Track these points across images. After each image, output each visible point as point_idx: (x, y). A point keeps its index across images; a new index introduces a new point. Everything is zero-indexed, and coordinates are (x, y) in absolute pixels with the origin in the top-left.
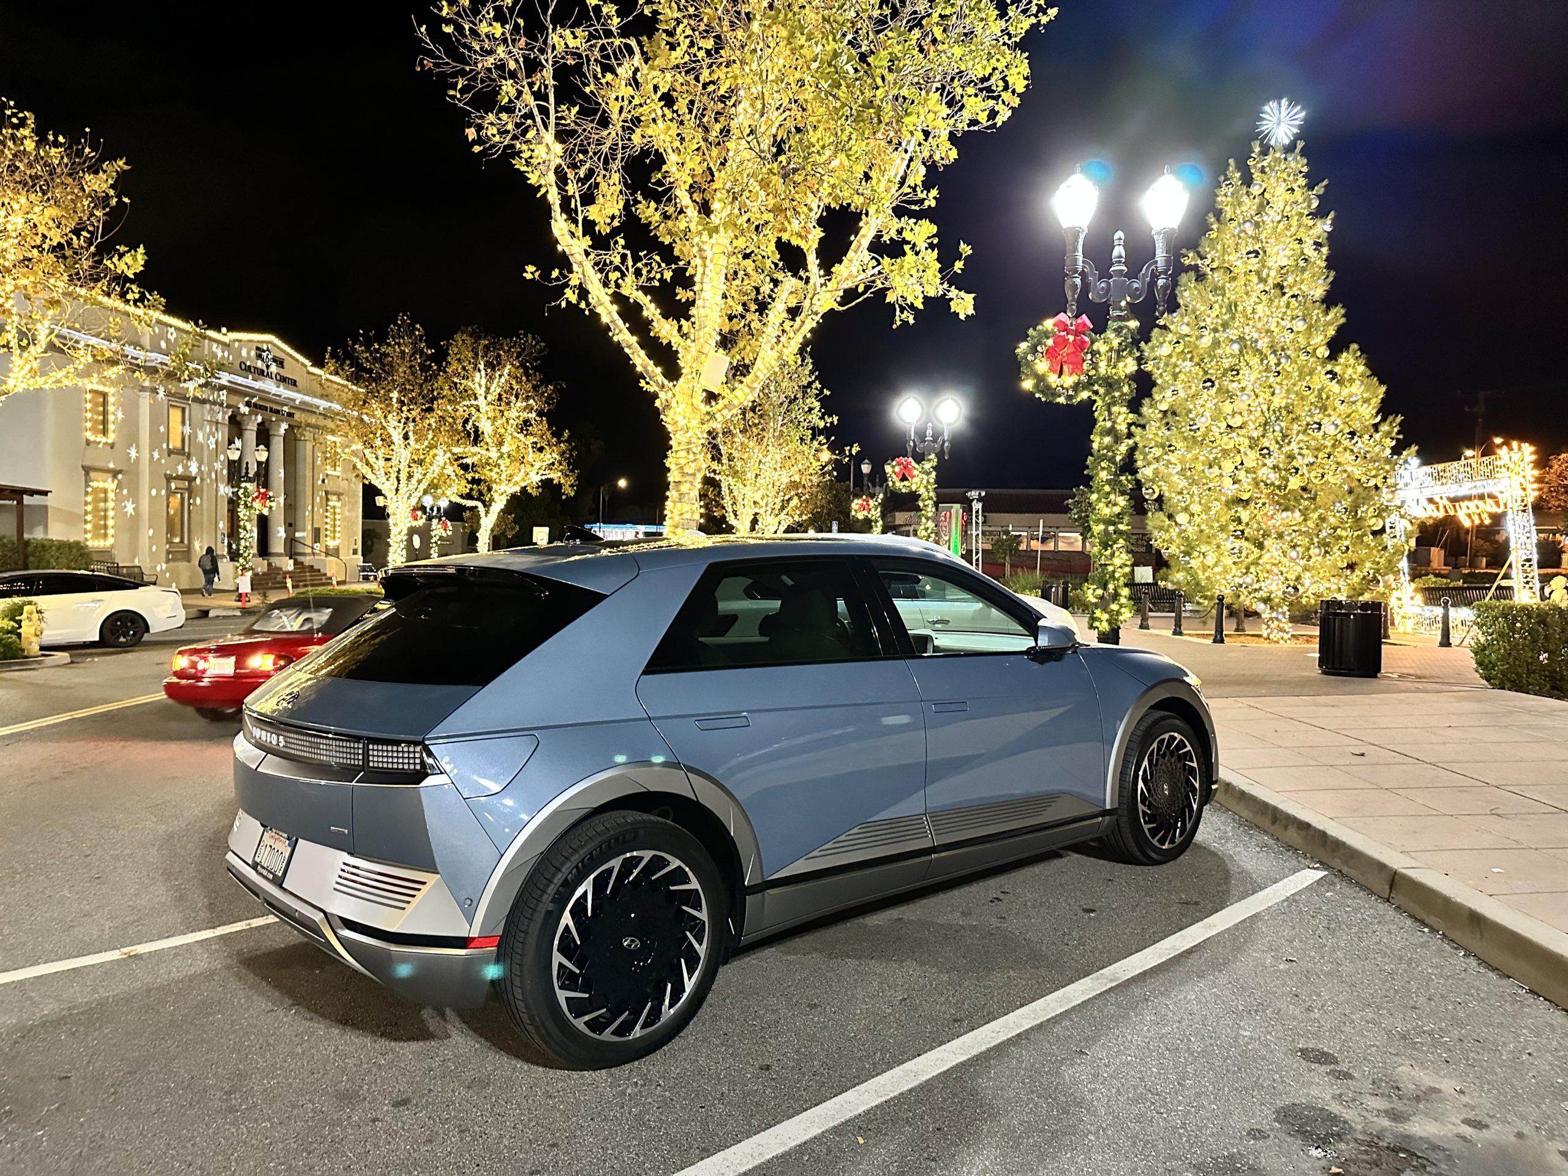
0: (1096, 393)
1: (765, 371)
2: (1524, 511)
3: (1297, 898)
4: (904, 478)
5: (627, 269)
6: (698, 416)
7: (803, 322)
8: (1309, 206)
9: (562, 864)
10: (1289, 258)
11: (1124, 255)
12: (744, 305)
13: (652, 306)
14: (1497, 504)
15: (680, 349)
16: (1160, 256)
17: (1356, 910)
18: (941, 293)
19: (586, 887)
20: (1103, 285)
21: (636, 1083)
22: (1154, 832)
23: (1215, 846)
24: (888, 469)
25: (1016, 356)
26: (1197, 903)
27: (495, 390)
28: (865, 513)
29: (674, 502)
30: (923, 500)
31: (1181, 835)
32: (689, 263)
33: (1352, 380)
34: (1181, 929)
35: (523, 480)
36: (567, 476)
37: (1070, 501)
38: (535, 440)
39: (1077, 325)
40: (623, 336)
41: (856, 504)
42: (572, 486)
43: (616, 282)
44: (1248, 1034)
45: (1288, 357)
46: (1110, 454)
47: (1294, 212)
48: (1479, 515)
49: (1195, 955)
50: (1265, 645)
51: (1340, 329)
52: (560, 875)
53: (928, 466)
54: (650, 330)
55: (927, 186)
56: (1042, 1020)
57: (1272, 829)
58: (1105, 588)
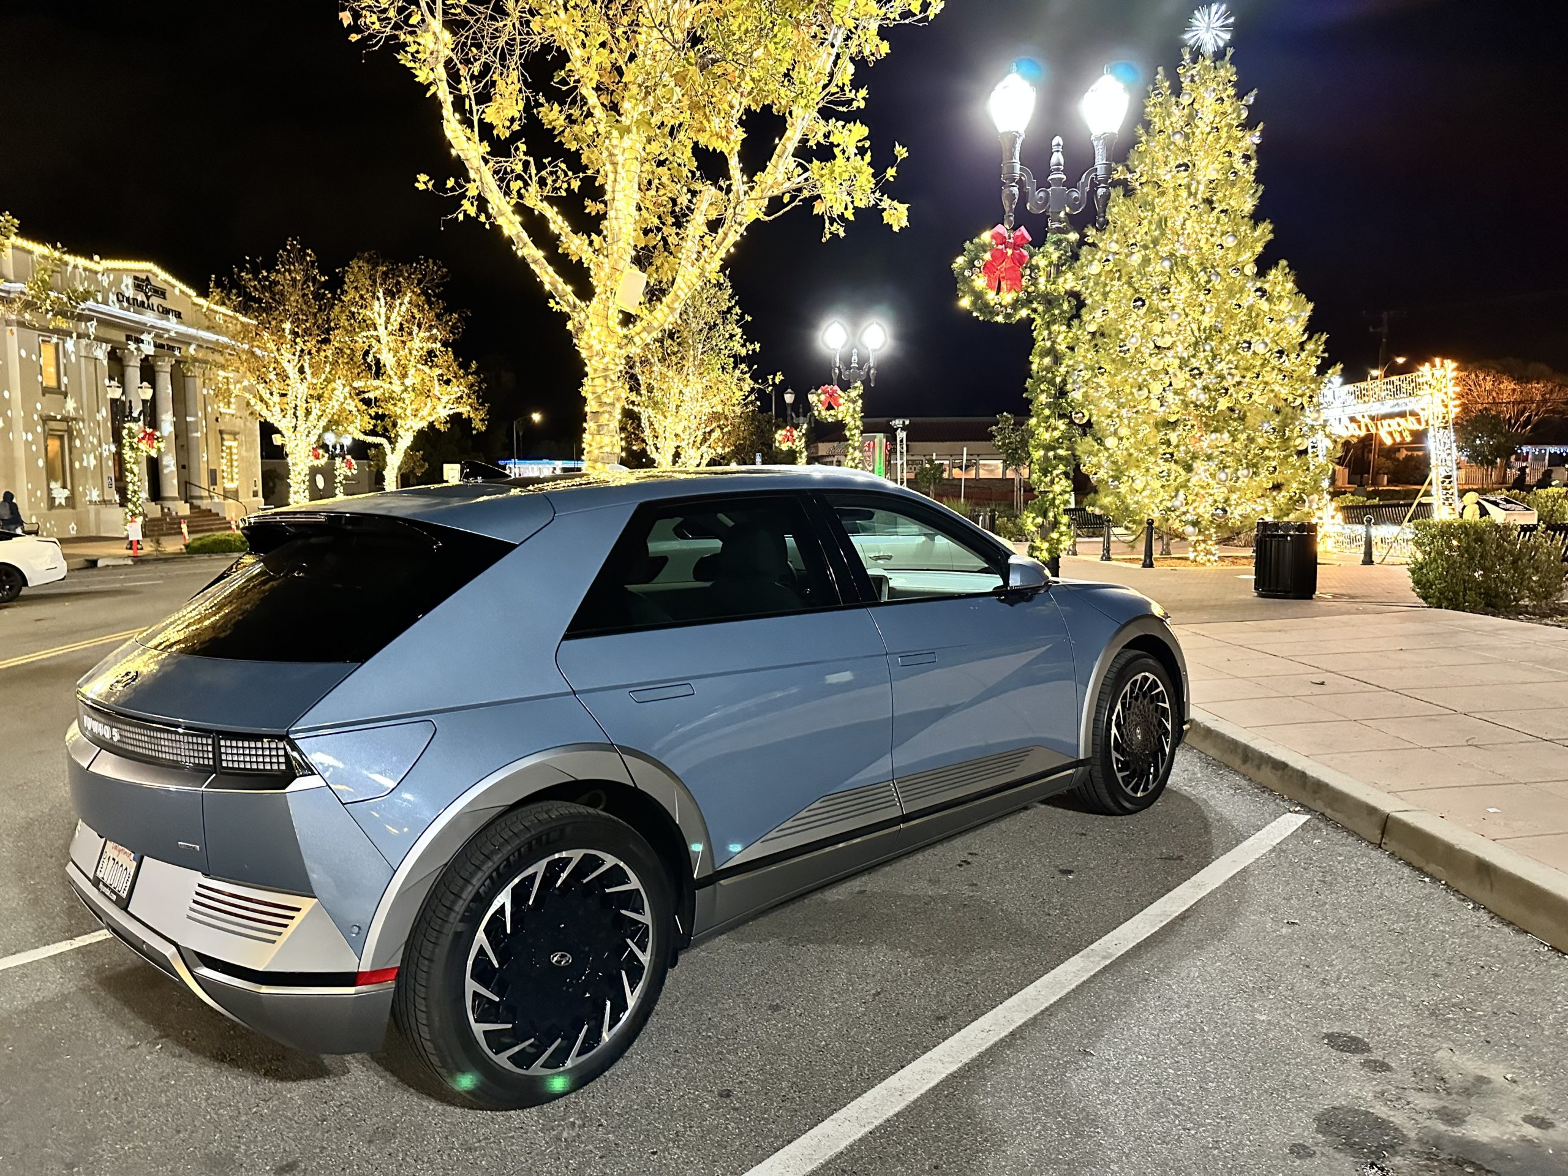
0: (1035, 311)
1: (686, 290)
2: (1445, 428)
3: (1284, 847)
4: (830, 407)
5: (530, 177)
6: (615, 340)
7: (726, 234)
8: (1239, 116)
9: (472, 875)
10: (1218, 171)
11: (1062, 162)
12: (660, 217)
13: (559, 218)
14: (1419, 421)
15: (592, 266)
16: (1100, 161)
17: (1349, 858)
18: (873, 202)
19: (504, 899)
20: (1042, 194)
21: (573, 1124)
22: (1127, 781)
23: (1186, 790)
24: (812, 398)
25: (952, 271)
26: (1180, 858)
27: (396, 319)
28: (790, 444)
29: (592, 434)
30: (850, 430)
31: (1154, 780)
32: (598, 171)
33: (1280, 298)
34: (1169, 890)
35: (430, 415)
36: (477, 409)
37: (994, 428)
38: (440, 372)
39: (1016, 238)
40: (529, 251)
41: (779, 435)
42: (482, 420)
43: (518, 192)
44: (1264, 1018)
45: (1218, 274)
46: (1050, 375)
47: (1223, 123)
48: (1401, 433)
49: (1188, 924)
50: (1192, 568)
51: (1268, 246)
52: (470, 888)
53: (854, 394)
54: (558, 247)
55: (856, 85)
56: (1036, 1012)
57: (1243, 769)
58: (1045, 516)
